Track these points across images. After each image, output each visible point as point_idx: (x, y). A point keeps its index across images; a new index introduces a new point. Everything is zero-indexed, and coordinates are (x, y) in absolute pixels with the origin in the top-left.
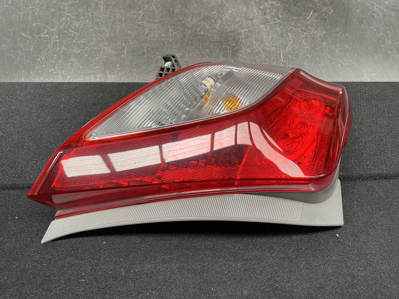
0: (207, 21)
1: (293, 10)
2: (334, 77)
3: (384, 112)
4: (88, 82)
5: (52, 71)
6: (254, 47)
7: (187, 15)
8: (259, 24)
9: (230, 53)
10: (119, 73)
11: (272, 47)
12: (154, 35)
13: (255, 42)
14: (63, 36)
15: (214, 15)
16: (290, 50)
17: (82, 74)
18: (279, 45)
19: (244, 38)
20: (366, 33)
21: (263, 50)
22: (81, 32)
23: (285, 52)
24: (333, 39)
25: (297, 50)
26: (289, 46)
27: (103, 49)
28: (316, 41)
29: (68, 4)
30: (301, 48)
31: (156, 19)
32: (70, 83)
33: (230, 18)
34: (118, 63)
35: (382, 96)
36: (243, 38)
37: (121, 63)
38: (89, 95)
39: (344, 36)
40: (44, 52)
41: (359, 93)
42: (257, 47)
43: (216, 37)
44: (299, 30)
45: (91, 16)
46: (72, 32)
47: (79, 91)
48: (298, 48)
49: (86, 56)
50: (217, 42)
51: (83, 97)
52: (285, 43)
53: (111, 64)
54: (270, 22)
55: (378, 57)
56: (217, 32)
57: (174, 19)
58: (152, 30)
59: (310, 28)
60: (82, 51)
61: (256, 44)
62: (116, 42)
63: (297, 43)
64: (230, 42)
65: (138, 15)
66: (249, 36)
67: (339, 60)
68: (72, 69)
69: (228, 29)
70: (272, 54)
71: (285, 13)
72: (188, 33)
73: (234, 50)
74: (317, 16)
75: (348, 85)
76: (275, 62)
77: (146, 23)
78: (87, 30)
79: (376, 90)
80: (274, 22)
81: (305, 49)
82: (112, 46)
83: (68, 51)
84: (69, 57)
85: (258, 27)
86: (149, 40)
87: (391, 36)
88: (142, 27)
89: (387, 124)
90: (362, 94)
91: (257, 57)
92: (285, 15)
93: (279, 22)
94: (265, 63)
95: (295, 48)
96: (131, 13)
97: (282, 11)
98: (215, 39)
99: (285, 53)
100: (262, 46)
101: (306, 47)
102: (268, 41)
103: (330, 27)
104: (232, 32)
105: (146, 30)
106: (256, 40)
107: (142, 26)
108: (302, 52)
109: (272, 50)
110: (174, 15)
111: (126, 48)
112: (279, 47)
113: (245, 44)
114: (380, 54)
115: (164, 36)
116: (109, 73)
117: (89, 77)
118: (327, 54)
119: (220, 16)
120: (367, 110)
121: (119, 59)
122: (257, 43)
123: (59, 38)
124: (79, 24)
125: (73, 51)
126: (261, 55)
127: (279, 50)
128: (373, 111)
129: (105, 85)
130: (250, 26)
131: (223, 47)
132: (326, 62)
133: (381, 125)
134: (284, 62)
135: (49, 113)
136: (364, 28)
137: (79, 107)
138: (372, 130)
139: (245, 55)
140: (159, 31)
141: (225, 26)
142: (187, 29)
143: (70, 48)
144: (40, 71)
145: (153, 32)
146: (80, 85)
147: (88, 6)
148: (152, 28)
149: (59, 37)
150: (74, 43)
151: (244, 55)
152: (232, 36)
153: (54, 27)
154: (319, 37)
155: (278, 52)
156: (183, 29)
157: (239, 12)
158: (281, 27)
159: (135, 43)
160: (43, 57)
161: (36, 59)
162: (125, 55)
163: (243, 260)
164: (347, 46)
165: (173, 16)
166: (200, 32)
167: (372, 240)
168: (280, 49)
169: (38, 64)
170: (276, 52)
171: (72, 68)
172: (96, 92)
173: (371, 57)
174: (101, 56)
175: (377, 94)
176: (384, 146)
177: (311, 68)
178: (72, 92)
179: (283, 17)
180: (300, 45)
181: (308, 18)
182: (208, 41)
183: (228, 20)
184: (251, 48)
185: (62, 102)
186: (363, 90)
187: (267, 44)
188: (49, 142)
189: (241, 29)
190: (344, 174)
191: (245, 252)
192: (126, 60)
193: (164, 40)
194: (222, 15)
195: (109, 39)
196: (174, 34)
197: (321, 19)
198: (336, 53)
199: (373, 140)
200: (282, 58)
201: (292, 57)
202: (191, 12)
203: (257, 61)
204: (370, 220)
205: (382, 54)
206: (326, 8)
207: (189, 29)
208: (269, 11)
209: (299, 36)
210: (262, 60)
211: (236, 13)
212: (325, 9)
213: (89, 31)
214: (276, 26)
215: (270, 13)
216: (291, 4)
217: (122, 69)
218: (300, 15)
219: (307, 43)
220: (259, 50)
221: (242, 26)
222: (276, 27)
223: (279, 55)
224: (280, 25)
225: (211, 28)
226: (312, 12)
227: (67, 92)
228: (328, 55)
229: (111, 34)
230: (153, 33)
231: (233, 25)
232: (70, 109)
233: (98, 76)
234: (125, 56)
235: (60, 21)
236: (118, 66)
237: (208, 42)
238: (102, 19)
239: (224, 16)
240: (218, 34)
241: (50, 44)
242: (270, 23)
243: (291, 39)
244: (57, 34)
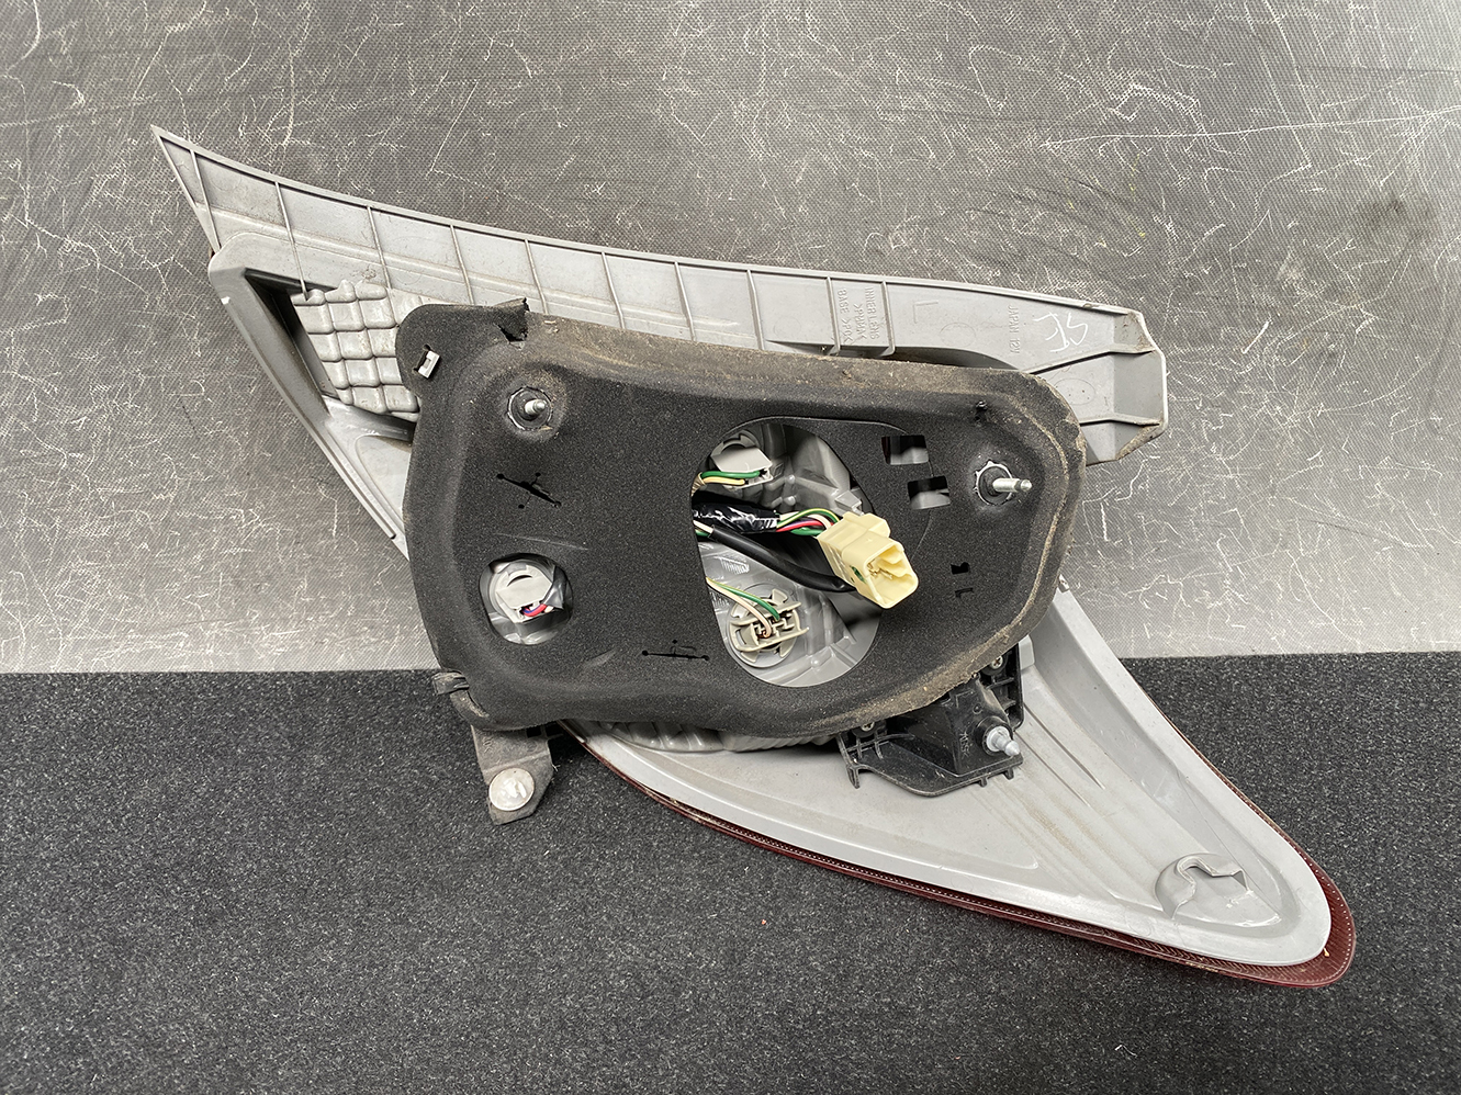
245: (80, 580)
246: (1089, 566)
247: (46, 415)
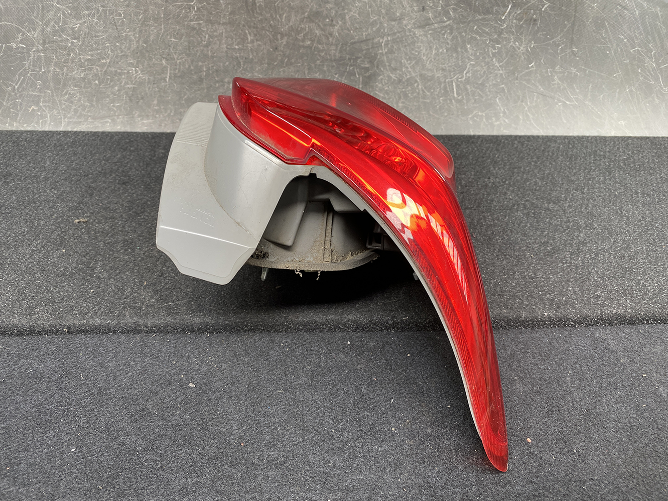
0: (317, 21)
1: (475, 3)
2: (549, 127)
3: (637, 193)
4: (99, 132)
5: (33, 109)
6: (403, 70)
7: (280, 10)
8: (412, 28)
9: (359, 82)
10: (157, 116)
11: (437, 71)
12: (219, 46)
13: (406, 61)
14: (52, 46)
15: (330, 10)
16: (469, 77)
17: (90, 116)
18: (451, 66)
19: (386, 53)
20: (610, 46)
21: (421, 75)
22: (84, 38)
23: (459, 80)
24: (549, 56)
25: (482, 76)
26: (467, 68)
27: (126, 71)
28: (518, 60)
30: (491, 73)
31: (222, 16)
32: (66, 134)
33: (359, 16)
34: (155, 97)
35: (634, 162)
36: (384, 53)
37: (160, 96)
38: (98, 155)
39: (568, 51)
40: (17, 76)
41: (592, 157)
42: (410, 70)
43: (334, 50)
44: (487, 40)
45: (101, 9)
46: (69, 38)
47: (80, 148)
48: (484, 72)
49: (96, 84)
50: (335, 60)
51: (85, 158)
52: (460, 64)
53: (142, 98)
54: (433, 24)
55: (631, 91)
56: (336, 41)
57: (255, 18)
58: (216, 36)
59: (506, 36)
60: (87, 74)
61: (407, 65)
62: (150, 59)
63: (483, 64)
64: (359, 60)
65: (189, 9)
66: (394, 50)
67: (559, 96)
68: (71, 106)
69: (356, 36)
70: (437, 84)
71: (461, 7)
72: (282, 43)
73: (367, 74)
74: (519, 14)
75: (574, 142)
76: (441, 98)
77: (204, 24)
78: (96, 36)
79: (624, 152)
80: (440, 24)
81: (497, 75)
82: (143, 66)
83: (63, 74)
84: (65, 85)
85: (412, 34)
86: (210, 55)
87: (655, 53)
88: (197, 31)
89: (640, 217)
90: (598, 159)
91: (410, 88)
92: (462, 11)
93: (449, 25)
94: (424, 98)
95: (479, 73)
96: (175, 5)
97: (455, 4)
98: (332, 54)
99: (461, 82)
100: (418, 68)
101: (499, 70)
102: (430, 59)
103: (543, 35)
104: (362, 41)
105: (205, 37)
106: (408, 57)
107: (197, 28)
108: (493, 80)
109: (436, 76)
110: (256, 9)
111: (169, 70)
112: (450, 71)
113: (387, 64)
114: (634, 86)
115: (238, 49)
116: (139, 116)
117: (102, 121)
118: (538, 84)
119: (339, 13)
120: (605, 189)
121: (157, 89)
122: (409, 62)
123: (45, 50)
124: (80, 24)
125: (70, 74)
126: (416, 85)
127: (450, 76)
128: (615, 190)
129: (129, 138)
130: (396, 31)
131: (348, 70)
132: (535, 99)
133: (628, 219)
134: (459, 98)
135: (17, 188)
136: (606, 38)
137: (73, 178)
138: (611, 228)
139: (387, 84)
140: (229, 39)
141: (350, 31)
142: (279, 36)
143: (65, 69)
144: (12, 110)
145: (218, 40)
146: (84, 136)
148: (215, 34)
149: (44, 47)
150: (73, 59)
151: (386, 84)
152: (363, 49)
153: (34, 30)
154: (523, 53)
155: (447, 80)
156: (273, 36)
157: (376, 5)
158: (453, 35)
159: (185, 60)
160: (16, 84)
161: (4, 87)
162: (166, 82)
163: (339, 490)
164: (574, 70)
165: (253, 12)
166: (303, 41)
167: (596, 450)
168: (452, 74)
169: (9, 97)
170: (443, 80)
171: (70, 104)
172: (110, 150)
173: (618, 90)
174: (122, 84)
175: (626, 160)
176: (630, 259)
177: (508, 109)
178: (66, 150)
179: (457, 16)
180: (489, 67)
181: (503, 18)
182: (319, 58)
183: (355, 19)
184: (398, 72)
185: (45, 167)
186: (601, 151)
187: (427, 65)
188: (4, 244)
189: (380, 36)
190: (551, 315)
191: (345, 472)
192: (169, 91)
193: (238, 55)
194: (343, 10)
195: (137, 53)
196: (255, 44)
197: (526, 21)
198: (554, 82)
199: (611, 247)
200: (455, 90)
201: (473, 89)
202: (287, 4)
203: (409, 95)
204: (595, 408)
205: (639, 85)
207: (283, 35)
208: (431, 5)
209: (486, 50)
210: (419, 94)
211: (369, 8)
212: (534, 1)
213: (100, 38)
214: (443, 32)
215: (433, 7)
217: (162, 107)
218: (488, 12)
219: (501, 64)
220: (414, 75)
221: (382, 30)
222: (444, 34)
223: (449, 85)
224: (451, 30)
225: (323, 35)
226: (510, 7)
227: (58, 149)
228: (540, 87)
229: (141, 43)
230: (218, 42)
231: (364, 30)
232: (57, 182)
233: (118, 120)
234: (167, 85)
235: (44, 17)
236: (155, 102)
237: (319, 60)
238: (123, 15)
239: (347, 13)
240: (337, 45)
241: (29, 61)
242: (433, 27)
243: (472, 55)
244: (41, 42)
245: (71, 96)
246: (450, 107)
247: (65, 23)
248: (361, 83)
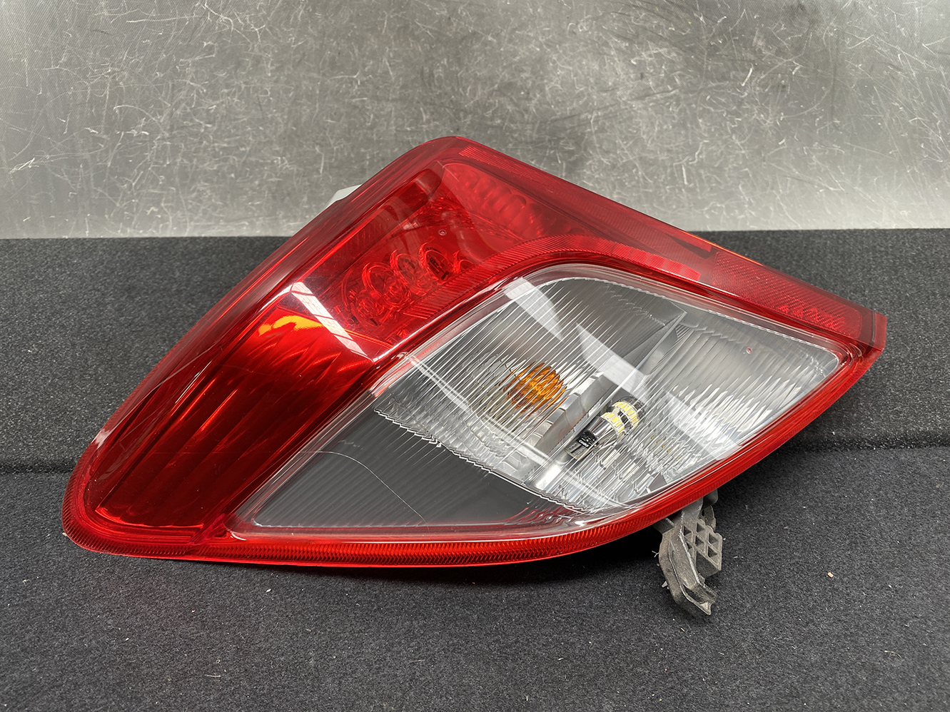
0: (509, 94)
1: (707, 68)
2: (809, 220)
3: (934, 294)
4: (235, 237)
5: (152, 212)
6: (618, 152)
7: (464, 82)
8: (628, 100)
9: (562, 168)
10: (307, 217)
11: (661, 153)
12: (387, 128)
13: (621, 142)
14: (180, 133)
15: (525, 81)
16: (702, 159)
17: (222, 218)
18: (678, 146)
19: (596, 132)
20: (882, 116)
21: (641, 158)
22: (221, 122)
23: (690, 163)
24: (804, 131)
25: (719, 158)
26: (700, 148)
27: (269, 161)
28: (764, 136)
29: (194, 63)
30: (730, 154)
31: (391, 91)
32: (193, 240)
33: (562, 87)
34: (305, 193)
35: (926, 259)
36: (593, 131)
37: (312, 192)
38: (238, 263)
39: (828, 124)
40: (135, 170)
41: (871, 253)
42: (626, 152)
43: (530, 130)
44: (723, 112)
45: (243, 86)
46: (202, 122)
47: (214, 256)
48: (722, 153)
49: (232, 178)
50: (531, 143)
51: (223, 268)
52: (690, 143)
53: (289, 194)
54: (654, 94)
55: (913, 173)
56: (532, 119)
57: (432, 92)
58: (383, 116)
59: (748, 107)
60: (221, 166)
61: (623, 146)
62: (301, 145)
63: (720, 143)
64: (562, 141)
65: (351, 83)
66: (606, 128)
67: (820, 180)
68: (199, 206)
69: (558, 111)
70: (661, 169)
71: (689, 73)
72: (465, 122)
73: (572, 159)
74: (763, 80)
75: (844, 237)
76: (668, 187)
77: (369, 101)
78: (235, 119)
79: (911, 247)
80: (664, 94)
81: (738, 155)
82: (291, 154)
83: (192, 167)
84: (193, 180)
85: (628, 107)
86: (375, 139)
87: (941, 123)
88: (360, 110)
89: (941, 322)
90: (879, 256)
91: (626, 175)
92: (690, 78)
93: (675, 95)
94: (646, 188)
95: (715, 154)
96: (334, 79)
97: (681, 70)
98: (528, 135)
99: (692, 165)
100: (637, 150)
101: (741, 150)
102: (651, 139)
103: (795, 104)
104: (565, 118)
105: (370, 117)
106: (623, 137)
107: (360, 107)
108: (733, 162)
109: (660, 159)
110: (433, 81)
111: (323, 159)
112: (678, 153)
113: (597, 145)
114: (916, 165)
115: (410, 131)
116: (285, 217)
117: (237, 224)
118: (791, 167)
119: (537, 83)
120: (892, 291)
121: (307, 183)
122: (625, 142)
123: (171, 138)
124: (218, 105)
125: (201, 166)
126: (634, 171)
127: (678, 158)
128: (906, 292)
129: (275, 243)
130: (608, 104)
131: (547, 154)
132: (789, 185)
133: (926, 323)
134: (691, 186)
135: (145, 303)
136: (876, 106)
137: (213, 291)
138: (906, 335)
139: (598, 170)
140: (399, 119)
141: (550, 105)
142: (462, 114)
143: (195, 160)
144: (126, 213)
145: (385, 120)
146: (216, 242)
147: (239, 64)
148: (382, 113)
149: (171, 134)
150: (206, 147)
151: (596, 170)
152: (567, 127)
153: (161, 114)
154: (770, 128)
155: (674, 164)
156: (454, 114)
157: (583, 73)
158: (681, 106)
159: (344, 146)
160: (134, 181)
161: (118, 185)
162: (319, 174)
163: (601, 631)
164: (836, 148)
165: (430, 85)
166: (492, 119)
167: (917, 585)
168: (680, 155)
169: (123, 197)
170: (669, 164)
171: (199, 204)
172: (252, 257)
173: (896, 172)
174: (264, 177)
175: (915, 256)
176: (935, 370)
177: (754, 199)
178: (197, 259)
179: (685, 84)
180: (727, 146)
181: (743, 85)
182: (511, 140)
183: (557, 91)
184: (611, 155)
185: (175, 279)
186: (882, 247)
187: (648, 145)
188: (143, 366)
189: (588, 111)
190: (841, 434)
191: (605, 612)
192: (323, 185)
193: (410, 138)
194: (542, 79)
195: (284, 139)
196: (432, 125)
197: (772, 87)
198: (813, 163)
199: (908, 356)
200: (685, 176)
201: (708, 174)
202: (472, 74)
203: (626, 184)
204: (910, 538)
205: (923, 164)
206: (785, 61)
207: (466, 112)
208: (652, 71)
209: (723, 125)
210: (638, 182)
211: (574, 76)
212: (781, 63)
213: (239, 121)
214: (668, 104)
215: (654, 73)
216: (702, 52)
217: (314, 206)
218: (724, 78)
219: (743, 142)
220: (631, 158)
221: (591, 104)
222: (668, 107)
223: (677, 171)
224: (678, 100)
225: (518, 112)
226: (751, 71)
227: (187, 257)
228: (794, 170)
229: (289, 126)
230: (385, 123)
231: (568, 103)
232: (194, 295)
233: (258, 223)
234: (320, 178)
235: (174, 98)
236: (305, 199)
237: (511, 143)
238: (269, 93)
239: (547, 84)
240: (533, 124)
241: (152, 152)
242: (655, 98)
243: (705, 131)
244: (168, 127)
248: (564, 170)
